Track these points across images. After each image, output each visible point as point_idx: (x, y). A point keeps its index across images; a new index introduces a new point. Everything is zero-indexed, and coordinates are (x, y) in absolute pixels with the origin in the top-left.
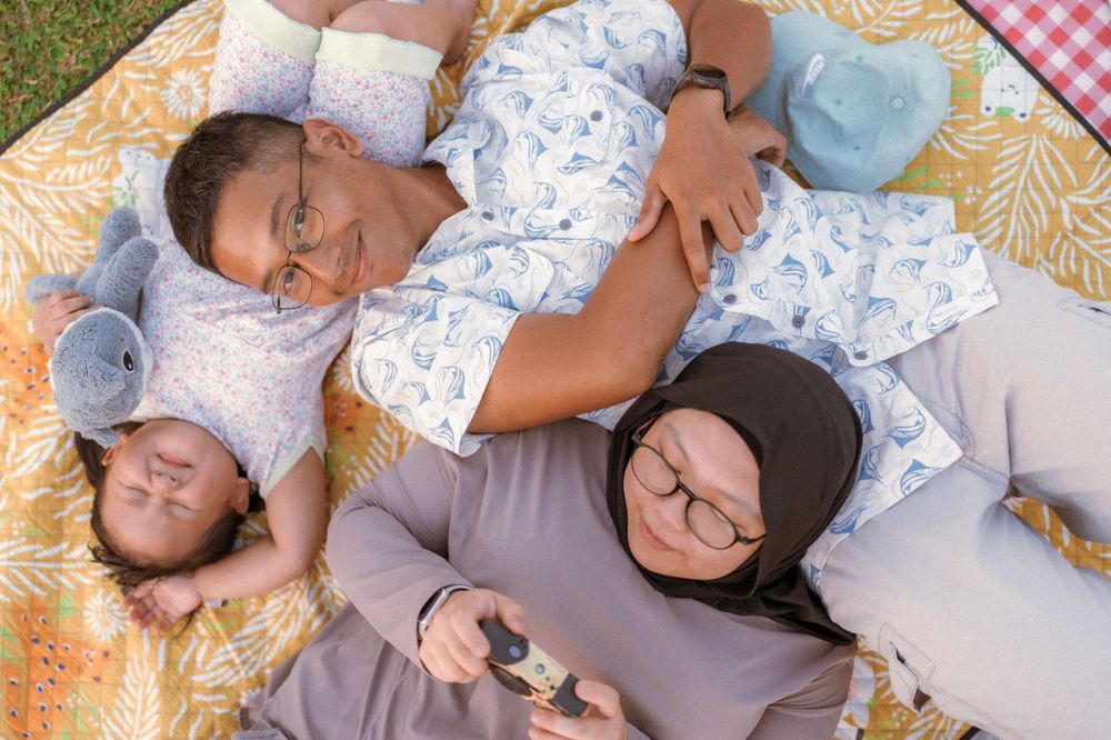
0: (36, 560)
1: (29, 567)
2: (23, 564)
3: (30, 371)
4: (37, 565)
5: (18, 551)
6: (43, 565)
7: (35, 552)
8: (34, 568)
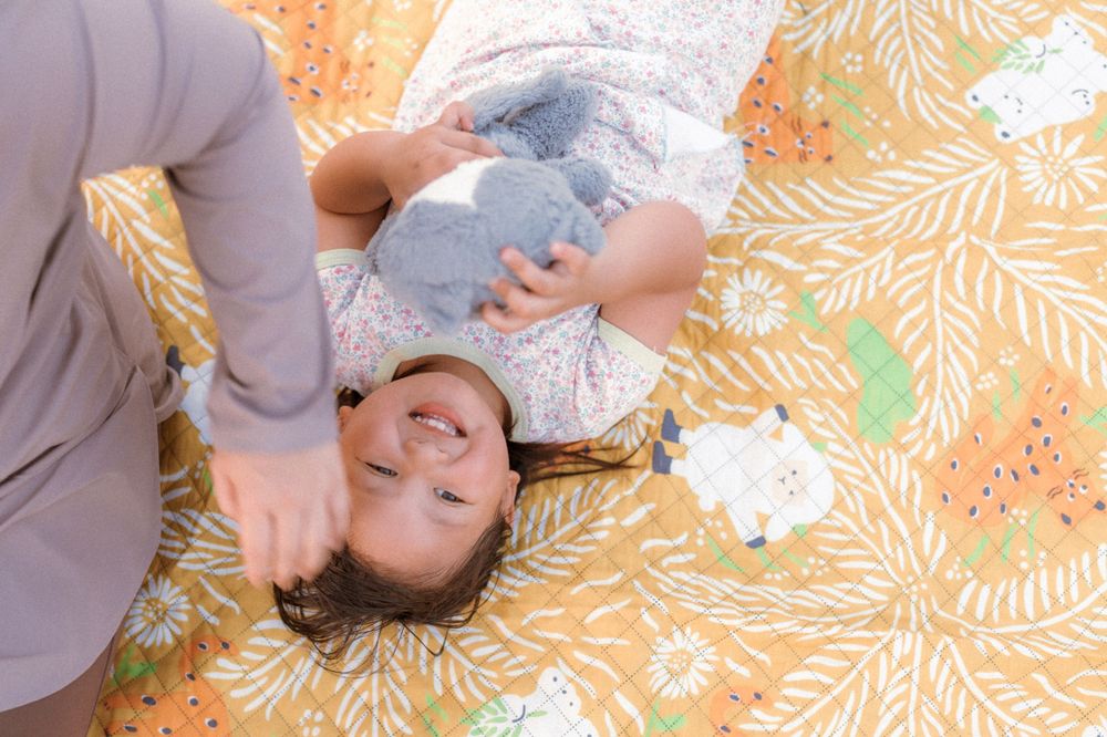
0: (129, 224)
1: (119, 225)
2: (118, 217)
3: (312, 69)
4: (126, 230)
5: (128, 200)
6: (130, 237)
7: (138, 218)
8: (121, 230)
